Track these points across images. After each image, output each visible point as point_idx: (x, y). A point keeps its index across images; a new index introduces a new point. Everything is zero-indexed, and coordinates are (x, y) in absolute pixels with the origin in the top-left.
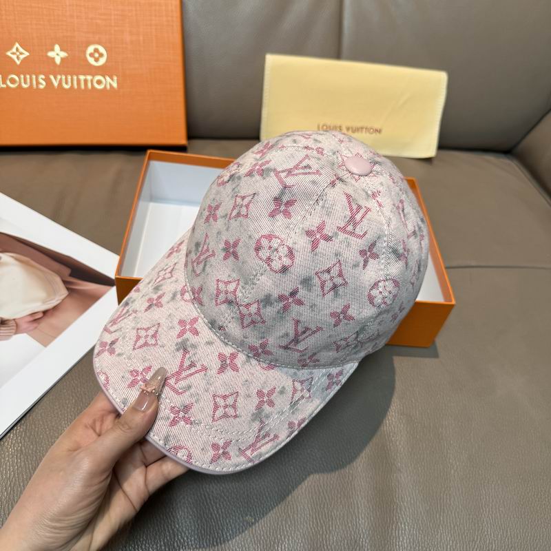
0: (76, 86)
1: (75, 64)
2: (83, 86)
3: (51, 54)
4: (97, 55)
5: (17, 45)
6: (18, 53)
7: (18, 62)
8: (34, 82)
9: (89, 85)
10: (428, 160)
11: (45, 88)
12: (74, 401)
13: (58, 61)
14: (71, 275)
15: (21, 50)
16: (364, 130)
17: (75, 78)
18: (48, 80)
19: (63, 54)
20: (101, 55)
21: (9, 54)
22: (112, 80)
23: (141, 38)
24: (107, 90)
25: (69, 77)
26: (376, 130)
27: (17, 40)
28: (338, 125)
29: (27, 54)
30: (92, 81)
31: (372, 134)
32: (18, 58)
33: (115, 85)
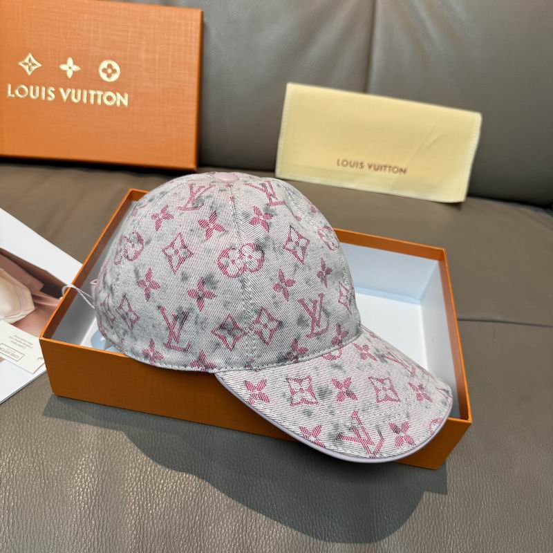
0: (85, 100)
1: (87, 79)
2: (92, 101)
3: (63, 67)
4: (110, 71)
5: (30, 56)
6: (30, 64)
7: (29, 73)
8: (43, 94)
9: (99, 101)
10: (456, 205)
11: (54, 100)
13: (70, 74)
14: (43, 290)
15: (33, 60)
16: (388, 168)
17: (85, 92)
18: (57, 93)
19: (76, 68)
20: (114, 71)
21: (21, 64)
22: (123, 96)
23: (157, 57)
24: (117, 107)
25: (79, 92)
26: (401, 170)
27: (30, 51)
28: (360, 161)
29: (39, 65)
30: (102, 97)
31: (396, 173)
32: (29, 68)
33: (126, 102)
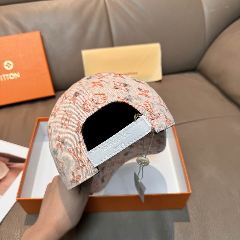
0: (2, 80)
2: (5, 79)
4: (9, 65)
9: (8, 79)
10: (159, 81)
12: (18, 220)
14: (10, 161)
17: (1, 77)
20: (11, 65)
22: (17, 74)
24: (16, 79)
26: (135, 73)
30: (9, 76)
31: (133, 75)
33: (19, 76)
